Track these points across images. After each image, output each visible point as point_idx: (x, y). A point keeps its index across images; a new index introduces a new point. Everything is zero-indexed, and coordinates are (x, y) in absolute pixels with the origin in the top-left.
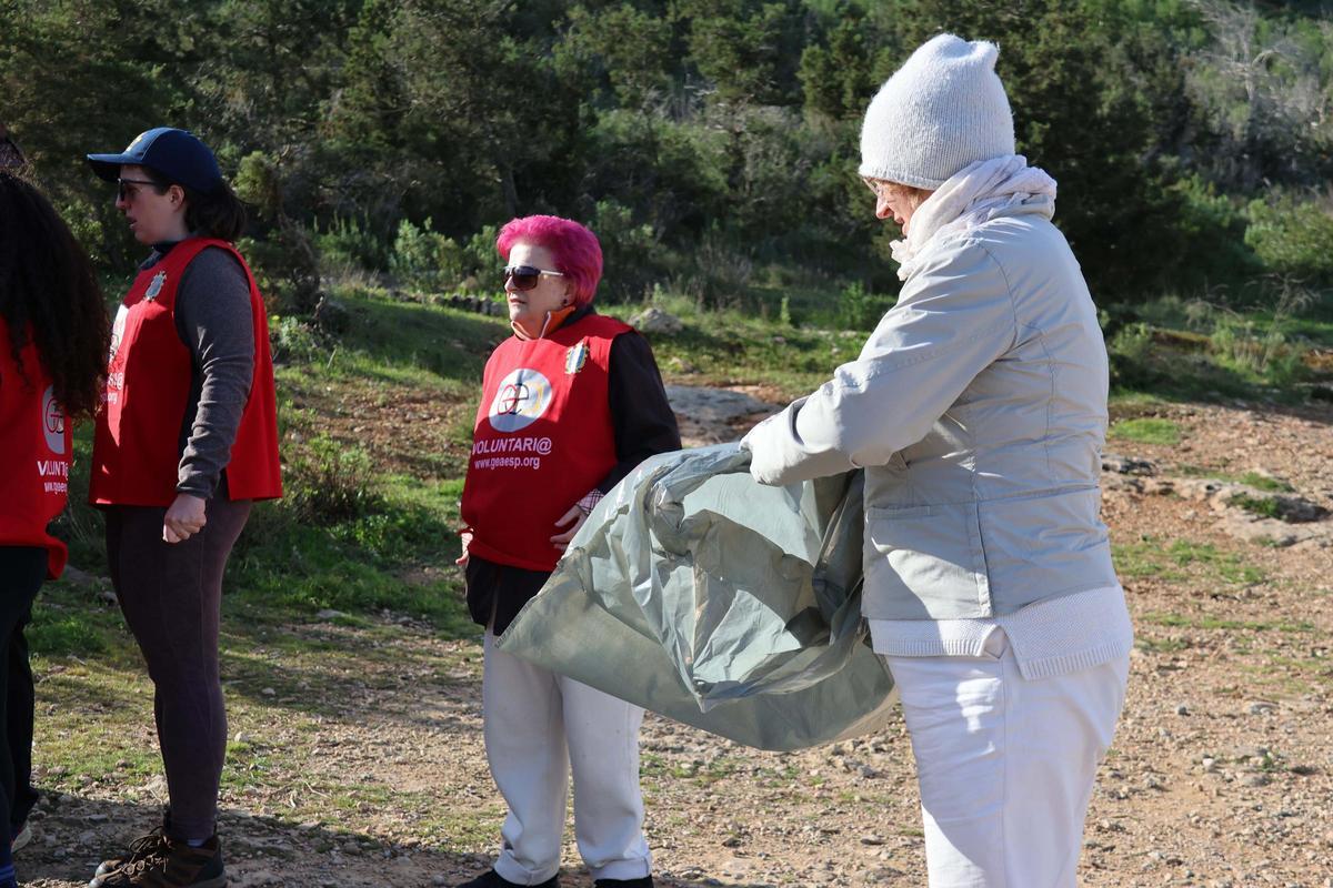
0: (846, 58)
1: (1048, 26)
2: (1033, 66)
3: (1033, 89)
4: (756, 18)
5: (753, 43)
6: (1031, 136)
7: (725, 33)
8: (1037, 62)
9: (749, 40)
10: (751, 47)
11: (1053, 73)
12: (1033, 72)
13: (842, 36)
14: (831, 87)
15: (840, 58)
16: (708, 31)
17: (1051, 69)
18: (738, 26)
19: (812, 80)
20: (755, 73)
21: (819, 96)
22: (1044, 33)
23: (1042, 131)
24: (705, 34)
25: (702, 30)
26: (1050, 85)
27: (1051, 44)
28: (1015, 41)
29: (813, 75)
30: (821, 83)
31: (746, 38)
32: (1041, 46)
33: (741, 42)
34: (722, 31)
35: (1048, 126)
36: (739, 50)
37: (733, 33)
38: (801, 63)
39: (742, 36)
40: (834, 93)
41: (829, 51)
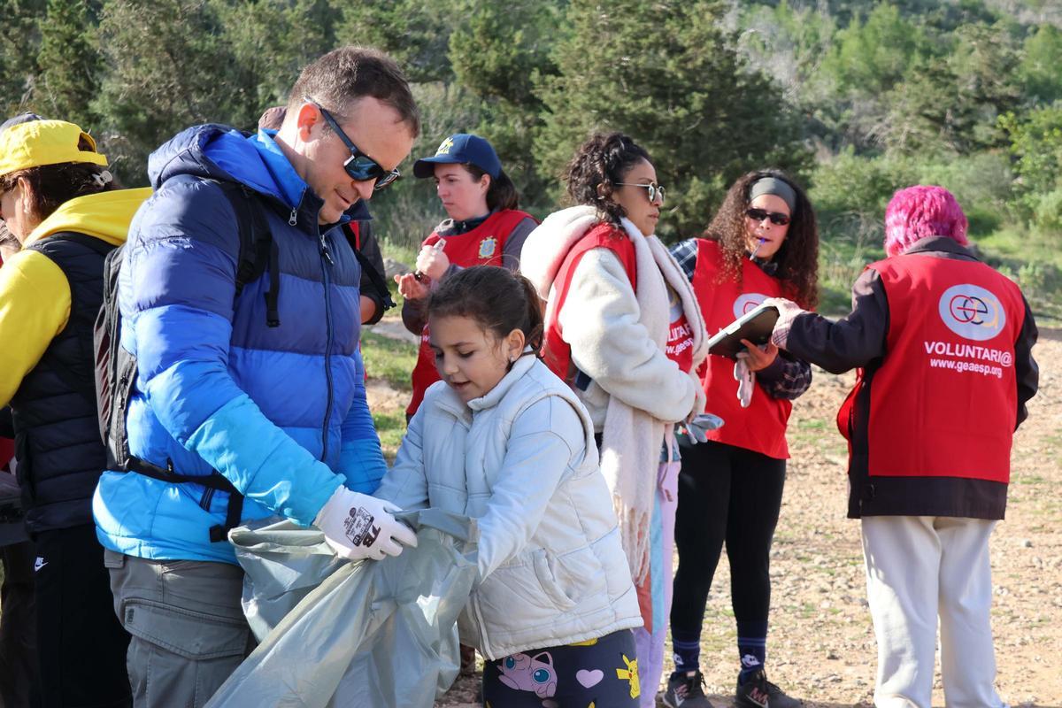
0: (485, 42)
1: (697, 13)
2: (690, 47)
3: (690, 66)
4: (398, 8)
5: (400, 29)
6: (691, 103)
7: (373, 21)
8: (692, 43)
9: (395, 27)
10: (398, 33)
11: (705, 52)
12: (690, 51)
13: (483, 23)
14: (476, 66)
15: (481, 42)
16: (358, 20)
17: (704, 48)
18: (384, 15)
19: (461, 60)
20: (404, 55)
21: (467, 74)
22: (695, 20)
23: (702, 100)
24: (355, 22)
25: (353, 18)
26: (704, 62)
27: (702, 28)
28: (672, 27)
29: (462, 56)
30: (468, 62)
31: (393, 25)
32: (695, 31)
33: (388, 29)
34: (370, 20)
35: (706, 95)
36: (388, 35)
37: (380, 21)
38: (451, 46)
39: (388, 24)
40: (478, 71)
41: (473, 36)
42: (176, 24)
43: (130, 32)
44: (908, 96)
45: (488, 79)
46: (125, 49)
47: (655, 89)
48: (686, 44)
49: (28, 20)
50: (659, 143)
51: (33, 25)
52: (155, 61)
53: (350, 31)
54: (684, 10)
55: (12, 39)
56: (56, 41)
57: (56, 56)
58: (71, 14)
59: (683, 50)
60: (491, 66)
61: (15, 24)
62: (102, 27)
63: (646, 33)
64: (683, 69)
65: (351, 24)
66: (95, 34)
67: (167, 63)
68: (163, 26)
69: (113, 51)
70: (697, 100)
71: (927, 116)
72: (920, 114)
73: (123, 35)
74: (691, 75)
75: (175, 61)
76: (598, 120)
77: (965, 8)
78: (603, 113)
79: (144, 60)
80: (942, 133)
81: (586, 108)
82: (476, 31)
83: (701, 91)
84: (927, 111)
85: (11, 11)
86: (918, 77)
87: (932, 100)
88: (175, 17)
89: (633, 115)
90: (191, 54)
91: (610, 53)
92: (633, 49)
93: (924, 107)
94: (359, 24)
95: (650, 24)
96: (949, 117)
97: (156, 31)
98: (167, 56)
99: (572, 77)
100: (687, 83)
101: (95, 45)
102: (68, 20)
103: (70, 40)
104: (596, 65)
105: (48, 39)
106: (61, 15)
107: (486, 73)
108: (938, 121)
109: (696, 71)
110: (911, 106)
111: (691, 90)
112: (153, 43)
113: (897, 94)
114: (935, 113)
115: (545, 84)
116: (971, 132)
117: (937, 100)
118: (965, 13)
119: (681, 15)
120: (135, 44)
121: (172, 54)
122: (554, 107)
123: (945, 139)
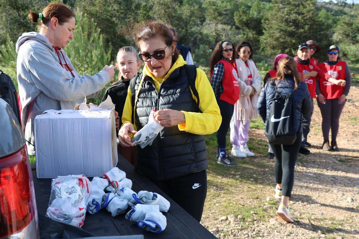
2: (305, 13)
3: (305, 18)
5: (222, 11)
11: (310, 14)
15: (242, 14)
20: (222, 17)
22: (308, 6)
26: (309, 17)
27: (309, 8)
29: (237, 18)
30: (239, 19)
33: (219, 11)
34: (215, 9)
35: (309, 26)
36: (219, 13)
37: (217, 9)
38: (235, 15)
39: (219, 10)
40: (241, 21)
41: (240, 13)
42: (170, 10)
43: (160, 12)
44: (340, 29)
45: (244, 23)
46: (158, 16)
47: (295, 24)
48: (305, 12)
49: (136, 11)
50: (297, 38)
51: (137, 12)
52: (165, 19)
53: (209, 12)
54: (304, 3)
55: (132, 16)
56: (142, 15)
57: (142, 19)
58: (146, 9)
59: (303, 14)
60: (245, 20)
61: (133, 12)
62: (153, 11)
63: (293, 10)
64: (303, 19)
65: (209, 10)
66: (152, 13)
67: (168, 19)
68: (167, 10)
69: (155, 16)
70: (307, 27)
71: (345, 34)
72: (343, 34)
73: (158, 13)
74: (305, 20)
75: (170, 19)
76: (280, 32)
77: (339, 11)
78: (281, 30)
79: (163, 19)
80: (348, 39)
81: (277, 29)
82: (241, 11)
83: (308, 25)
84: (345, 33)
85: (133, 9)
86: (343, 24)
87: (347, 30)
88: (170, 8)
89: (289, 31)
90: (173, 17)
91: (283, 15)
92: (289, 14)
93: (344, 32)
94: (212, 10)
95: (294, 7)
96: (351, 34)
97: (166, 12)
98: (168, 17)
99: (272, 21)
100: (304, 23)
101: (151, 15)
102: (145, 10)
103: (145, 15)
104: (279, 18)
105: (140, 15)
106: (144, 9)
107: (243, 22)
108: (348, 36)
109: (306, 19)
110: (341, 32)
111: (305, 25)
112: (165, 15)
113: (337, 29)
114: (347, 33)
115: (265, 23)
116: (356, 38)
117: (348, 30)
118: (339, 12)
119: (303, 5)
120: (161, 15)
121: (169, 17)
122: (267, 29)
123: (349, 40)
